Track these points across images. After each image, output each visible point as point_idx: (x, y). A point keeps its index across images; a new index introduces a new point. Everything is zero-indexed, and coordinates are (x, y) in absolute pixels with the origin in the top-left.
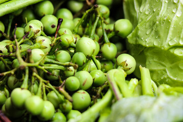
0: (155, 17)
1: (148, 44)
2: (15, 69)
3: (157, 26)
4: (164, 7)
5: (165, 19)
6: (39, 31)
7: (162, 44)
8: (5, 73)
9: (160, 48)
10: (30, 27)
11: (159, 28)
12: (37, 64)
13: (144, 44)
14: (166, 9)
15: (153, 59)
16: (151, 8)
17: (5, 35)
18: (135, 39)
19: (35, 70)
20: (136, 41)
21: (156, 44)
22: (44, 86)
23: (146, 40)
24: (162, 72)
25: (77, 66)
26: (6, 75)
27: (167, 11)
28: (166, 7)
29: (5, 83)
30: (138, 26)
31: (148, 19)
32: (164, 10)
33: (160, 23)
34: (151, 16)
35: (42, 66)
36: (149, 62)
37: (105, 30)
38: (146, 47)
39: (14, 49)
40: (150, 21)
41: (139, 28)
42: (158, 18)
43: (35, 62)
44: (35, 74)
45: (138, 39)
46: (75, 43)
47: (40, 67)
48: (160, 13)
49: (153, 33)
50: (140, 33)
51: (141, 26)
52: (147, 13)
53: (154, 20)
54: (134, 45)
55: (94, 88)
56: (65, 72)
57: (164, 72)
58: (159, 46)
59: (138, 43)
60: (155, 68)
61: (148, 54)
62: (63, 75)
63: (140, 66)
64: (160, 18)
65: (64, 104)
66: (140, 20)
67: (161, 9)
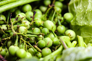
0: (85, 10)
1: (82, 24)
2: (11, 36)
3: (86, 15)
4: (90, 5)
5: (90, 10)
6: (23, 18)
7: (89, 23)
8: (5, 39)
9: (88, 26)
10: (19, 15)
11: (87, 16)
12: (22, 33)
13: (79, 25)
14: (91, 6)
15: (84, 32)
16: (83, 6)
17: (6, 22)
18: (74, 23)
19: (21, 36)
20: (75, 23)
21: (86, 24)
22: (26, 45)
23: (81, 22)
24: (89, 39)
25: (44, 34)
26: (6, 39)
27: (91, 7)
28: (91, 5)
29: (5, 44)
30: (76, 15)
31: (81, 12)
32: (89, 6)
33: (88, 13)
34: (83, 10)
35: (25, 35)
36: (83, 34)
37: (59, 19)
38: (81, 26)
39: (10, 26)
40: (82, 13)
41: (77, 17)
42: (87, 10)
43: (21, 32)
44: (21, 39)
45: (76, 22)
46: (43, 24)
47: (24, 35)
48: (88, 8)
49: (84, 18)
50: (77, 19)
51: (78, 15)
52: (81, 9)
53: (85, 12)
54: (74, 26)
55: (53, 47)
56: (38, 38)
57: (90, 39)
58: (88, 25)
59: (76, 25)
60: (86, 37)
61: (82, 30)
62: (37, 40)
63: (78, 36)
64: (88, 10)
65: (37, 54)
66: (77, 13)
67: (88, 6)
